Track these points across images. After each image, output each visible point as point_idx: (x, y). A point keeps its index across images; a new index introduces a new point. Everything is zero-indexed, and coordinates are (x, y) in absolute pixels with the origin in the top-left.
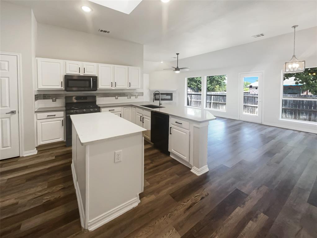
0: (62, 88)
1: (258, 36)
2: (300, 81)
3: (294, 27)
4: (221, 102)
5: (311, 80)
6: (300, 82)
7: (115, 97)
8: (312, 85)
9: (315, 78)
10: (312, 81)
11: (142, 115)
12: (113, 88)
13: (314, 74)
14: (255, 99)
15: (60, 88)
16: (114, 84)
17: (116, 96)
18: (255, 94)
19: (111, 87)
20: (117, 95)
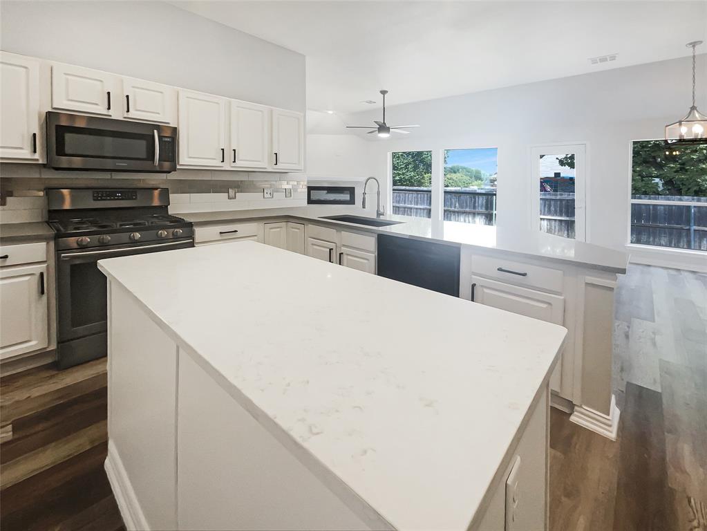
0: (37, 156)
1: (603, 60)
4: (455, 207)
7: (227, 194)
11: (332, 245)
12: (227, 166)
15: (29, 157)
16: (229, 156)
17: (230, 190)
19: (221, 164)
20: (232, 188)
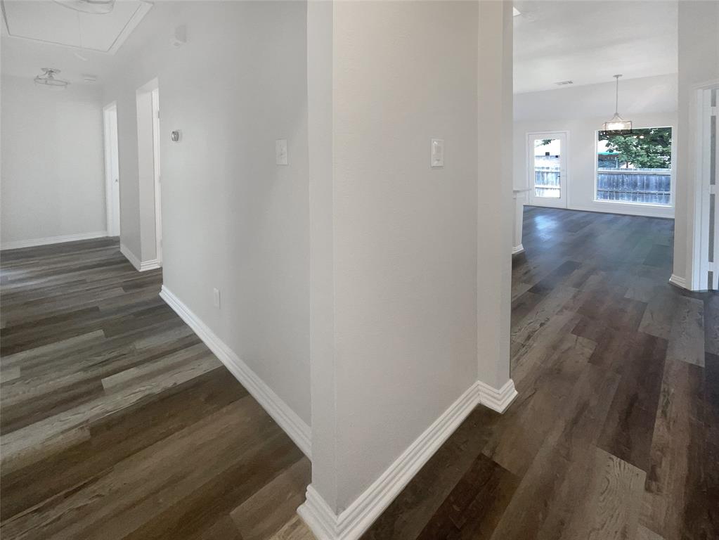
1: (564, 83)
2: (616, 146)
3: (617, 76)
5: (634, 146)
6: (617, 149)
8: (636, 153)
9: (641, 143)
10: (636, 146)
13: (642, 137)
14: (543, 176)
18: (543, 168)
